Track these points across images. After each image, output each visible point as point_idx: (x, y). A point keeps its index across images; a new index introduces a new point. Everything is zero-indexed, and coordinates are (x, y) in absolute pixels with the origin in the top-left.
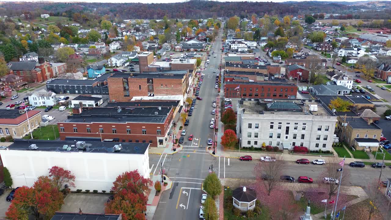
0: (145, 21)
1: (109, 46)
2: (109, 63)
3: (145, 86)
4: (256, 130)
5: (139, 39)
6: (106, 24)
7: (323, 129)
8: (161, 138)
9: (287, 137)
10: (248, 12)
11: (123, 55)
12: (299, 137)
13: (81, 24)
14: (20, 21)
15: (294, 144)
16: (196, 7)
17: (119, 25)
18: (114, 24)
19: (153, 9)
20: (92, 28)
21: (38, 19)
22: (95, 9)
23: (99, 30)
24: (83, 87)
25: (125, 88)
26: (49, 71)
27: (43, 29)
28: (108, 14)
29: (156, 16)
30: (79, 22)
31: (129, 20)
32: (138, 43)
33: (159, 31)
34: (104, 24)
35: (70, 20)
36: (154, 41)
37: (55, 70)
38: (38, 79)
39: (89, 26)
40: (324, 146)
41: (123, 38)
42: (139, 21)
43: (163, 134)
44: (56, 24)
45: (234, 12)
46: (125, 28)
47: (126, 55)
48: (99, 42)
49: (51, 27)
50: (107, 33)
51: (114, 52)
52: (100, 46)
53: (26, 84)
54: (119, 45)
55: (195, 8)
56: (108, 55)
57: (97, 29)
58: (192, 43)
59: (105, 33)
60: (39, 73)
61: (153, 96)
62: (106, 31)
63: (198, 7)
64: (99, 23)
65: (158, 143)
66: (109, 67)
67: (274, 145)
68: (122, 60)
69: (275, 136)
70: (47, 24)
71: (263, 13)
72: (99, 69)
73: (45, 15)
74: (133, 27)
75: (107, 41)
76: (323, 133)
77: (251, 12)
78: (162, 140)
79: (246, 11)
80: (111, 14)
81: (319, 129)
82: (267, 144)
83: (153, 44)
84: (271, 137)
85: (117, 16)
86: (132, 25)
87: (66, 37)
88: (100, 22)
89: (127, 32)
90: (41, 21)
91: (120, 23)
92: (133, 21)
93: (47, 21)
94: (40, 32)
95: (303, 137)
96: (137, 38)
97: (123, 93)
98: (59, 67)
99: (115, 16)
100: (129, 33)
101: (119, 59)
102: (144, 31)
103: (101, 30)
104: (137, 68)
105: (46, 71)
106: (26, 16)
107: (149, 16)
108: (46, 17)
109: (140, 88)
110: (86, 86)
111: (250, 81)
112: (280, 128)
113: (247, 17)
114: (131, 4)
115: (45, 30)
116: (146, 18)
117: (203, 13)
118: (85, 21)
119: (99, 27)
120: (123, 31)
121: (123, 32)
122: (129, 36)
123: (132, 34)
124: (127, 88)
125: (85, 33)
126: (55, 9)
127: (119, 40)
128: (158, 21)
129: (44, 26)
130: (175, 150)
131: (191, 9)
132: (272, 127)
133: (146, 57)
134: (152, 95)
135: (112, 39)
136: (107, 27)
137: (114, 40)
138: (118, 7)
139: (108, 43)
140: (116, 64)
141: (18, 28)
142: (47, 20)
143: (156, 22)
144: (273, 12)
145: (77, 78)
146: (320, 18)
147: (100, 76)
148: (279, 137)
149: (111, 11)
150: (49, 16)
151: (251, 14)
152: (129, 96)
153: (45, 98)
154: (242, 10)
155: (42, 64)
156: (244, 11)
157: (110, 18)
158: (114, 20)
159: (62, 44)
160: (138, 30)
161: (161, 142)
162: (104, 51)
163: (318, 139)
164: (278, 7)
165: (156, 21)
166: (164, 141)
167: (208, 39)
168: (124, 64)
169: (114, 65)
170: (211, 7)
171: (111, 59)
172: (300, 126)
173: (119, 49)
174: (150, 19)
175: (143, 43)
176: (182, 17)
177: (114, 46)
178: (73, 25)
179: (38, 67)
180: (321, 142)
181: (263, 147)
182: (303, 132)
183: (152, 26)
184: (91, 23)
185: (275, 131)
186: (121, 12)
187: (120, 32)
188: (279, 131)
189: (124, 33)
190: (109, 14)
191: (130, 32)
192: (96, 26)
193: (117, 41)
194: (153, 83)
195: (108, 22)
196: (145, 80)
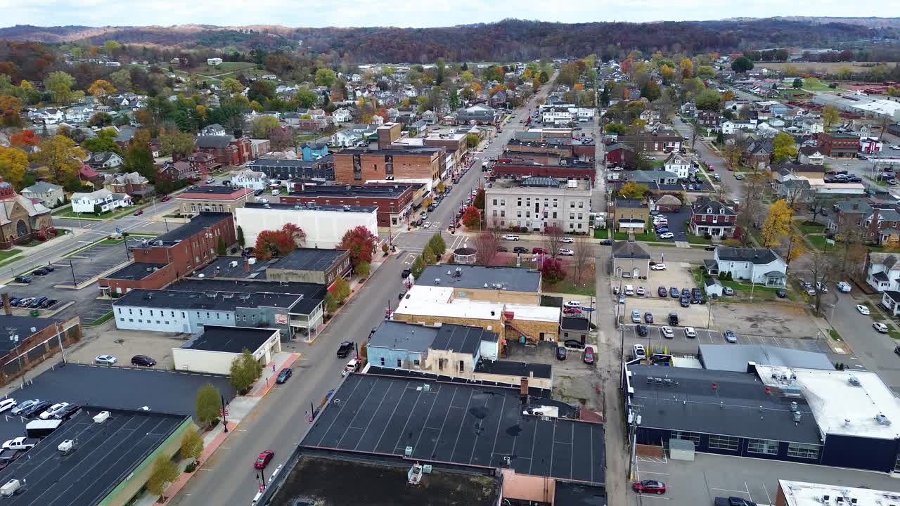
0: (400, 68)
1: (332, 115)
2: (333, 141)
3: (382, 166)
4: (503, 208)
5: (385, 104)
6: (324, 76)
7: (577, 206)
8: (395, 216)
9: (537, 216)
10: (623, 47)
11: (354, 130)
12: (550, 216)
13: (279, 75)
14: (171, 70)
15: (546, 224)
16: (511, 36)
17: (349, 78)
18: (340, 74)
19: (420, 42)
20: (299, 83)
21: (203, 67)
22: (301, 42)
23: (310, 88)
24: (300, 169)
25: (355, 168)
26: (247, 151)
27: (213, 86)
28: (327, 53)
29: (424, 57)
30: (275, 73)
31: (367, 67)
32: (381, 110)
33: (424, 89)
34: (322, 75)
35: (260, 69)
36: (410, 107)
37: (256, 148)
38: (233, 161)
39: (293, 79)
40: (580, 226)
41: (357, 102)
42: (389, 67)
43: (397, 212)
44: (235, 76)
45: (593, 48)
46: (360, 83)
47: (360, 131)
48: (314, 109)
49: (228, 83)
50: (328, 93)
51: (340, 126)
52: (317, 115)
53: (219, 167)
54: (348, 114)
55: (508, 39)
56: (331, 129)
57: (307, 85)
58: (475, 112)
59: (324, 93)
60: (236, 151)
61: (393, 179)
62: (325, 88)
63: (516, 36)
64: (312, 73)
65: (391, 222)
66: (334, 148)
67: (523, 225)
68: (352, 137)
69: (524, 215)
70: (218, 77)
71: (655, 48)
72: (320, 147)
73: (215, 59)
74: (375, 81)
75: (328, 106)
76: (576, 211)
77: (630, 47)
78: (396, 219)
79: (619, 44)
80: (333, 53)
81: (573, 206)
82: (515, 224)
83: (408, 113)
84: (519, 216)
85: (345, 57)
86: (374, 78)
87: (260, 101)
88: (314, 71)
89: (363, 91)
90: (208, 70)
91: (351, 72)
92: (378, 69)
93: (218, 72)
94: (209, 92)
95: (555, 214)
96: (381, 102)
97: (352, 176)
98: (260, 145)
99: (342, 56)
100: (367, 92)
101: (349, 135)
102: (396, 88)
103: (316, 86)
104: (374, 146)
105: (245, 149)
106: (182, 62)
107: (410, 56)
108: (217, 64)
109: (376, 169)
110: (304, 167)
111: (535, 164)
112: (528, 205)
113: (616, 58)
114: (375, 29)
115: (216, 88)
116: (403, 60)
117: (525, 50)
118: (287, 70)
119: (312, 82)
120: (358, 88)
121: (357, 90)
122: (367, 98)
123: (373, 95)
124: (359, 168)
125: (289, 94)
126: (222, 42)
127: (349, 105)
128: (426, 67)
129: (215, 79)
130: (409, 229)
131: (500, 41)
132: (519, 204)
133: (389, 130)
134: (391, 178)
135: (336, 103)
136: (326, 82)
137: (340, 106)
138: (347, 37)
139: (330, 110)
140: (344, 142)
141: (170, 83)
142: (218, 68)
143: (421, 70)
144: (677, 47)
145: (290, 158)
146: (778, 59)
147: (320, 157)
148: (528, 216)
149: (334, 46)
150: (221, 62)
151: (628, 51)
152: (360, 179)
153: (253, 179)
154: (610, 42)
155: (240, 139)
156: (615, 45)
157: (332, 61)
158: (340, 67)
159: (254, 112)
160: (383, 87)
161: (395, 222)
162: (325, 124)
163: (572, 218)
164: (692, 36)
165: (423, 68)
166: (398, 220)
167: (508, 103)
168: (355, 143)
169: (341, 144)
170: (543, 35)
171: (336, 136)
172: (551, 202)
173: (349, 121)
174: (412, 63)
175: (390, 111)
176: (479, 58)
177: (340, 116)
178: (264, 77)
179: (234, 143)
180: (576, 222)
181: (510, 227)
182: (555, 209)
183: (412, 79)
184: (297, 74)
185: (524, 209)
186: (354, 49)
187: (351, 91)
188: (528, 208)
189: (359, 93)
190: (329, 54)
191: (370, 92)
192: (306, 79)
193: (345, 107)
194: (392, 161)
195: (329, 72)
196: (383, 157)
